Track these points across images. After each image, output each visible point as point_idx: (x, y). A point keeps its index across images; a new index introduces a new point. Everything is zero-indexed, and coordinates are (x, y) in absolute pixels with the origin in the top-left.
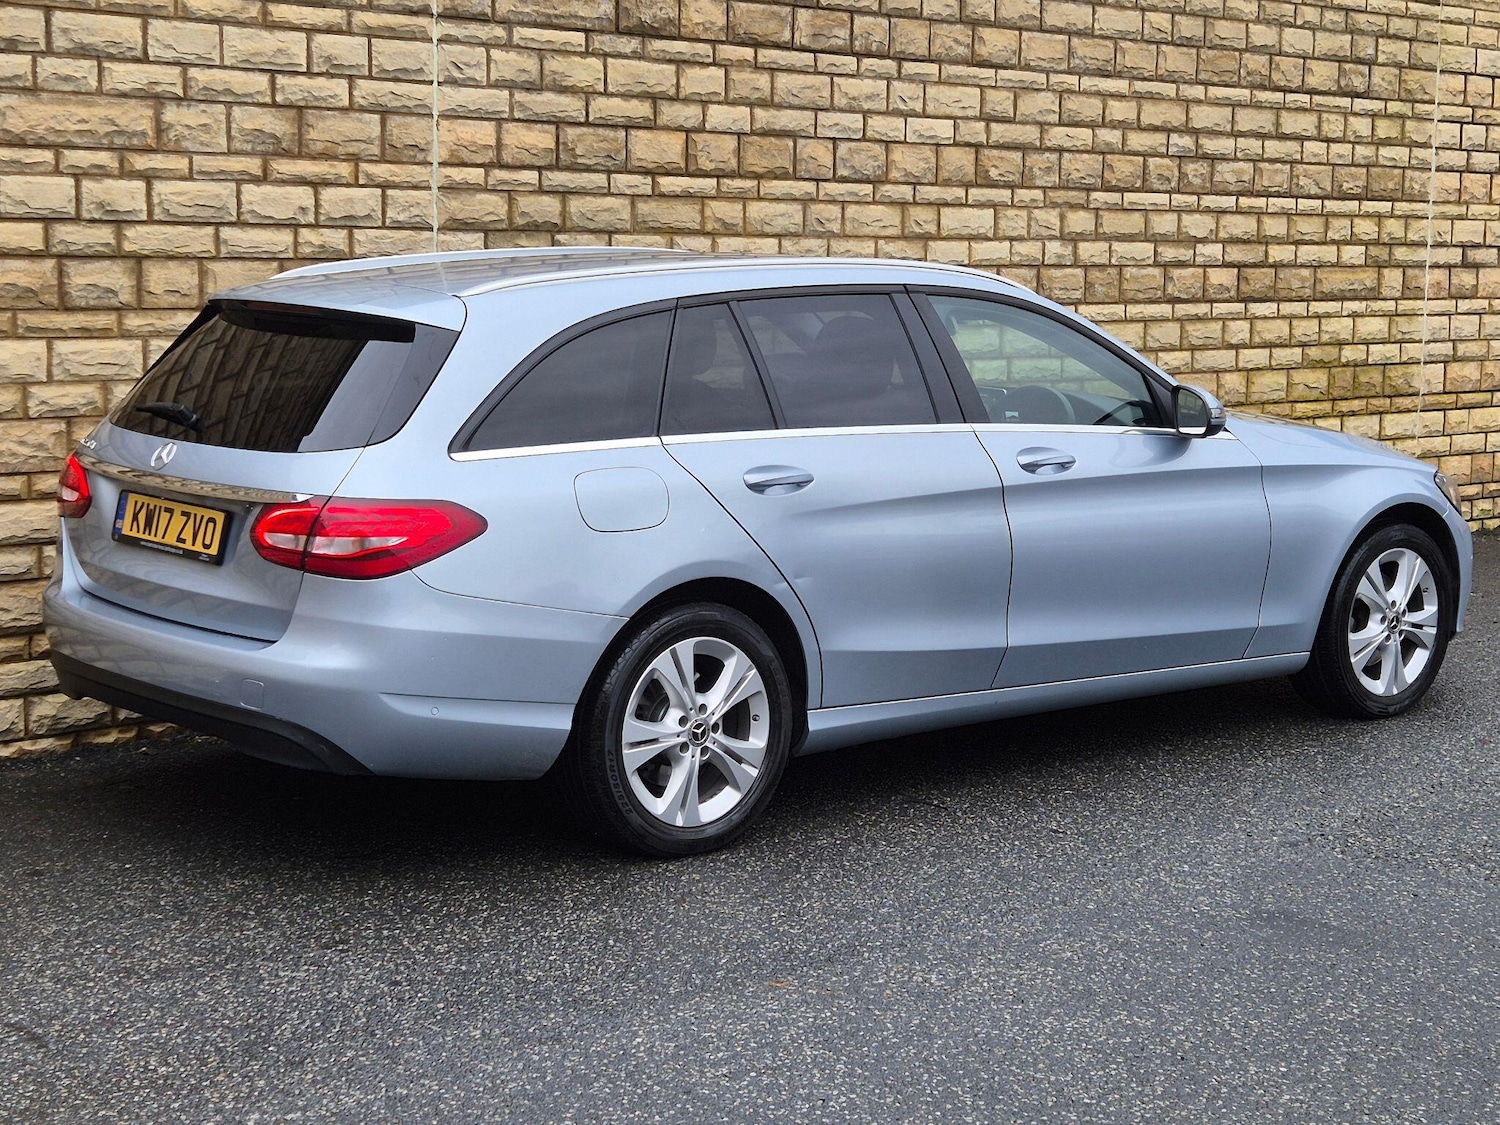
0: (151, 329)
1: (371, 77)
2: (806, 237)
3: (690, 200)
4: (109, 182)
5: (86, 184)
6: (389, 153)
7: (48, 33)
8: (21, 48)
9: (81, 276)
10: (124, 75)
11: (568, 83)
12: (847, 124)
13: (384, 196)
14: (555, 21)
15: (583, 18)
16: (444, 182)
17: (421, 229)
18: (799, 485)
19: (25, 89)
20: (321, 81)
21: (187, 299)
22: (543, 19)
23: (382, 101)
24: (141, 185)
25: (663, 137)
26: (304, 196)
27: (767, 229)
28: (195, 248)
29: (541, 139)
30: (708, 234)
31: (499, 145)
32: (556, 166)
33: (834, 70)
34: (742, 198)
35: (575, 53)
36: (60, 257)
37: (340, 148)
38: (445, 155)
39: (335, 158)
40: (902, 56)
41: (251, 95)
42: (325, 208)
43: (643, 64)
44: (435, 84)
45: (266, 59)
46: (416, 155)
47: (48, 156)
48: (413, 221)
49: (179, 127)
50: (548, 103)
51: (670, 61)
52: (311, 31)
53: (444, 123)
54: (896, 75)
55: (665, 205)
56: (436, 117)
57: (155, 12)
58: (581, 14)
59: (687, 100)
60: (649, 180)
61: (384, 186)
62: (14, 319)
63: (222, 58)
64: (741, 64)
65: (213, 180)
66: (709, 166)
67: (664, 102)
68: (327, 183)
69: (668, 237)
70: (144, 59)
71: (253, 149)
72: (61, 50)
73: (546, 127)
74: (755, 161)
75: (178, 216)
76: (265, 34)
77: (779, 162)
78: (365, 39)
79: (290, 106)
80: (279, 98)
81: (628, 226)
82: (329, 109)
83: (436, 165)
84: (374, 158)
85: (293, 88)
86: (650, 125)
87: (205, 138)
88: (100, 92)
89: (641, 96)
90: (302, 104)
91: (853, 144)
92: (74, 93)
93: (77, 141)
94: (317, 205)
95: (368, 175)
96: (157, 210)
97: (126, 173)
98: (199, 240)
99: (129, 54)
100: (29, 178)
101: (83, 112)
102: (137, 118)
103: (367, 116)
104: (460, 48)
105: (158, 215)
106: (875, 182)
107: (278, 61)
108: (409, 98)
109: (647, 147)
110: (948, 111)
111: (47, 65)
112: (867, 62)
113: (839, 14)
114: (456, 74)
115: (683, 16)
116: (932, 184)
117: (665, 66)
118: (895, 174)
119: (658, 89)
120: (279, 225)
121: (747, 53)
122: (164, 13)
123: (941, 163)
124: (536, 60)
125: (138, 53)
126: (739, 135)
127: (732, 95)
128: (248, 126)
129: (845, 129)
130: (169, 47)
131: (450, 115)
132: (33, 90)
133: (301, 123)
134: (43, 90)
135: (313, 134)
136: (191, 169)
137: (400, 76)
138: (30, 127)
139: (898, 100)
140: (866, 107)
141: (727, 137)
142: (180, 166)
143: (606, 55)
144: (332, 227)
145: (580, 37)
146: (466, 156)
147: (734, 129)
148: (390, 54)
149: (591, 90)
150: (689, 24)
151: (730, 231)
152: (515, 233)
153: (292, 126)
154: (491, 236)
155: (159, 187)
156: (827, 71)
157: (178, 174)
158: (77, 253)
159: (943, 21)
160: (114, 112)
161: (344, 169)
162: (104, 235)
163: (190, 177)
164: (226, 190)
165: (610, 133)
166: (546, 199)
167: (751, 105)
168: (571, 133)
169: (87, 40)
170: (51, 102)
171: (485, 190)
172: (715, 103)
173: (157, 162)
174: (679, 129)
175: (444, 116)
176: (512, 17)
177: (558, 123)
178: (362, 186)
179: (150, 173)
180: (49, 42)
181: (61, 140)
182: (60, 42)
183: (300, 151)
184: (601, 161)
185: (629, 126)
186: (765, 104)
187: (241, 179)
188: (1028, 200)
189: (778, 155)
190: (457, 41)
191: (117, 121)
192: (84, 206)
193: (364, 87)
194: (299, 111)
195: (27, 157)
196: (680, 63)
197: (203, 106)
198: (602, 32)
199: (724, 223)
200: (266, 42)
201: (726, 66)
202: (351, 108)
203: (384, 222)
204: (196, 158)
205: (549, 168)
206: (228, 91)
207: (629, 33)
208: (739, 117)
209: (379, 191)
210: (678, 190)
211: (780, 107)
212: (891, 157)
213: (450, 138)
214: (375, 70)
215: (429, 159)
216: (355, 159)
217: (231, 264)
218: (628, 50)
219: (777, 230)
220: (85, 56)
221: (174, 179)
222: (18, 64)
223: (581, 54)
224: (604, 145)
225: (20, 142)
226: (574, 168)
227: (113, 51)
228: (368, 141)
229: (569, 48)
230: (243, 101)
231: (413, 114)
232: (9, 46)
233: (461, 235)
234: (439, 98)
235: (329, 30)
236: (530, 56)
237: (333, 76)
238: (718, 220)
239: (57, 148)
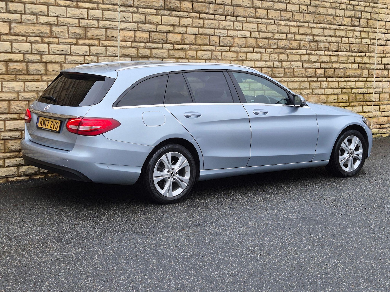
0: (49, 79)
1: (103, 20)
2: (212, 60)
3: (183, 50)
4: (39, 44)
5: (33, 45)
6: (107, 38)
7: (25, 9)
8: (18, 13)
9: (32, 67)
10: (43, 19)
11: (152, 22)
12: (223, 32)
13: (106, 49)
14: (149, 7)
15: (156, 6)
16: (121, 45)
17: (115, 57)
18: (198, 116)
19: (19, 22)
20: (91, 21)
21: (58, 73)
22: (146, 6)
23: (106, 26)
24: (47, 45)
25: (176, 35)
26: (86, 48)
27: (202, 58)
28: (60, 61)
29: (145, 35)
30: (187, 59)
31: (135, 37)
32: (149, 42)
33: (220, 19)
34: (196, 50)
35: (154, 15)
36: (27, 62)
37: (95, 37)
38: (121, 39)
39: (94, 39)
40: (237, 16)
41: (74, 24)
42: (92, 51)
43: (171, 17)
44: (119, 22)
45: (77, 16)
46: (114, 39)
47: (24, 38)
48: (113, 55)
49: (56, 32)
50: (147, 27)
51: (178, 17)
52: (88, 9)
53: (121, 31)
54: (235, 21)
55: (176, 52)
56: (119, 30)
57: (50, 4)
58: (155, 5)
59: (182, 26)
60: (172, 45)
61: (106, 46)
62: (16, 77)
63: (67, 15)
64: (196, 18)
65: (64, 44)
66: (187, 42)
67: (176, 27)
68: (92, 45)
69: (177, 59)
70: (48, 15)
71: (74, 37)
72: (28, 13)
73: (147, 32)
74: (199, 41)
75: (56, 53)
76: (77, 10)
77: (205, 42)
78: (102, 11)
79: (83, 27)
80: (80, 25)
81: (167, 57)
82: (93, 28)
83: (119, 41)
84: (104, 40)
85: (84, 23)
86: (173, 32)
87: (62, 34)
88: (37, 23)
89: (170, 25)
90: (86, 26)
91: (224, 37)
92: (31, 23)
93: (31, 35)
94: (90, 51)
95: (102, 44)
97: (43, 42)
98: (61, 59)
99: (44, 14)
100: (20, 43)
101: (33, 28)
102: (46, 29)
103: (102, 29)
105: (51, 52)
106: (230, 47)
107: (80, 16)
108: (113, 25)
109: (171, 37)
110: (249, 30)
111: (24, 17)
112: (228, 17)
113: (221, 5)
114: (124, 20)
115: (181, 6)
116: (245, 47)
117: (176, 18)
118: (235, 45)
119: (175, 23)
120: (80, 55)
121: (198, 15)
122: (53, 5)
123: (247, 42)
124: (144, 16)
125: (46, 14)
126: (195, 35)
127: (193, 25)
128: (73, 31)
129: (222, 34)
130: (54, 12)
131: (122, 29)
132: (21, 23)
133: (86, 31)
134: (23, 23)
135: (89, 34)
136: (59, 42)
137: (110, 20)
138: (20, 31)
139: (236, 27)
140: (228, 28)
141: (192, 35)
142: (56, 41)
143: (162, 15)
144: (93, 56)
145: (155, 11)
146: (126, 39)
147: (194, 33)
148: (108, 14)
149: (158, 23)
150: (183, 8)
151: (193, 58)
152: (139, 58)
153: (83, 32)
154: (133, 59)
155: (51, 46)
156: (218, 19)
157: (56, 43)
158: (31, 61)
159: (247, 7)
160: (40, 28)
161: (96, 42)
162: (38, 57)
163: (59, 44)
164: (67, 47)
165: (163, 34)
166: (146, 50)
167: (198, 28)
168: (153, 34)
169: (34, 11)
170: (25, 25)
171: (131, 47)
172: (189, 27)
173: (50, 40)
174: (180, 33)
175: (121, 30)
176: (138, 6)
177: (150, 31)
178: (101, 46)
179: (49, 42)
181: (27, 34)
182: (27, 11)
183: (86, 38)
184: (161, 41)
185: (167, 32)
186: (202, 27)
187: (71, 44)
188: (269, 51)
189: (205, 40)
190: (124, 12)
191: (41, 30)
192: (33, 50)
193: (102, 23)
194: (85, 28)
195: (19, 38)
196: (180, 17)
197: (62, 27)
198: (161, 10)
199: (191, 56)
200: (77, 12)
201: (192, 18)
202: (98, 27)
203: (106, 55)
204: (60, 39)
205: (147, 42)
206: (68, 23)
207: (168, 10)
208: (195, 30)
210: (180, 48)
211: (206, 28)
212: (234, 40)
213: (123, 35)
214: (104, 18)
215: (117, 40)
216: (99, 40)
217: (68, 64)
218: (167, 14)
219: (205, 58)
220: (33, 15)
221: (55, 44)
222: (17, 16)
223: (155, 15)
224: (161, 37)
225: (18, 35)
226: (153, 42)
227: (40, 13)
228: (102, 35)
229: (152, 13)
230: (72, 26)
231: (113, 29)
232: (16, 12)
233: (125, 58)
234: (120, 25)
235: (93, 9)
236: (142, 15)
237: (94, 20)
238: (190, 55)
239: (26, 36)
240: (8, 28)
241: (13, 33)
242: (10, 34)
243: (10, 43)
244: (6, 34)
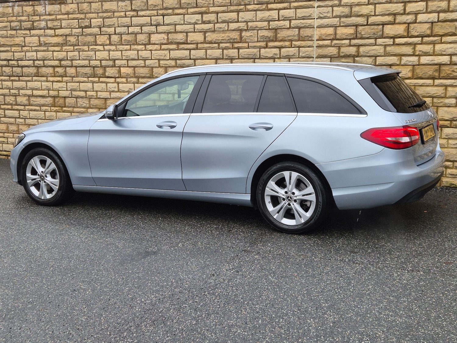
1: (296, 19)
3: (409, 45)
4: (229, 50)
5: (225, 51)
6: (301, 38)
8: (212, 22)
10: (233, 26)
11: (360, 14)
13: (299, 50)
16: (318, 45)
17: (311, 58)
19: (212, 31)
20: (282, 22)
23: (299, 25)
24: (237, 50)
25: (397, 26)
26: (276, 51)
27: (444, 53)
29: (351, 31)
30: (417, 55)
31: (336, 34)
32: (356, 38)
34: (434, 43)
35: (364, 5)
37: (286, 38)
38: (318, 38)
39: (285, 41)
41: (263, 27)
42: (282, 53)
43: (390, 5)
44: (315, 19)
45: (266, 18)
46: (309, 38)
47: (216, 45)
48: (307, 56)
49: (245, 37)
50: (353, 20)
51: (402, 2)
52: (279, 10)
53: (318, 29)
55: (398, 47)
56: (315, 28)
57: (240, 11)
59: (409, 14)
60: (392, 40)
61: (299, 47)
63: (256, 19)
65: (254, 48)
66: (416, 34)
67: (398, 16)
68: (283, 47)
69: (399, 57)
70: (238, 22)
71: (263, 40)
72: (220, 22)
73: (352, 27)
74: (438, 29)
75: (244, 57)
76: (267, 12)
77: (450, 30)
78: (294, 10)
79: (273, 29)
80: (270, 27)
81: (383, 54)
82: (284, 29)
83: (315, 40)
84: (297, 40)
85: (273, 24)
86: (393, 23)
87: (251, 38)
88: (228, 30)
89: (388, 15)
90: (276, 28)
92: (223, 31)
93: (223, 41)
94: (280, 53)
95: (294, 45)
96: (240, 56)
97: (234, 48)
99: (234, 21)
100: (213, 50)
101: (223, 35)
102: (235, 35)
103: (294, 29)
104: (323, 8)
107: (269, 18)
108: (306, 24)
109: (389, 30)
111: (217, 25)
114: (322, 16)
117: (399, 4)
119: (396, 12)
120: (270, 58)
122: (242, 10)
124: (350, 8)
125: (236, 20)
126: (432, 23)
127: (429, 10)
128: (262, 35)
130: (244, 18)
131: (320, 27)
132: (214, 31)
133: (276, 33)
134: (216, 31)
135: (279, 35)
136: (248, 46)
137: (305, 18)
138: (212, 39)
141: (426, 24)
142: (246, 45)
143: (375, 4)
144: (285, 58)
146: (324, 37)
147: (430, 21)
148: (301, 13)
149: (369, 15)
151: (427, 54)
152: (340, 58)
153: (273, 34)
154: (332, 59)
155: (241, 51)
160: (230, 35)
161: (287, 44)
162: (228, 62)
163: (248, 48)
164: (255, 51)
165: (376, 27)
166: (351, 48)
167: (439, 12)
168: (361, 28)
169: (224, 19)
170: (217, 33)
171: (331, 46)
172: (422, 13)
173: (240, 45)
174: (405, 23)
175: (318, 27)
177: (357, 26)
178: (293, 47)
179: (239, 47)
180: (217, 20)
182: (220, 20)
183: (276, 40)
184: (372, 35)
185: (383, 24)
186: (444, 11)
187: (260, 48)
189: (450, 28)
190: (323, 7)
192: (224, 56)
193: (294, 22)
194: (276, 30)
195: (212, 46)
196: (406, 2)
197: (251, 31)
199: (423, 52)
200: (266, 14)
202: (290, 28)
203: (299, 56)
204: (250, 43)
205: (354, 39)
206: (257, 27)
208: (433, 17)
209: (298, 48)
210: (403, 42)
211: (452, 11)
213: (318, 33)
214: (297, 17)
215: (313, 39)
216: (291, 41)
218: (384, 1)
219: (449, 53)
220: (225, 23)
221: (244, 48)
222: (211, 26)
223: (367, 5)
224: (372, 31)
225: (211, 43)
226: (362, 38)
227: (230, 21)
228: (294, 36)
229: (361, 4)
230: (261, 29)
231: (308, 28)
232: (209, 22)
233: (322, 59)
234: (317, 23)
235: (284, 9)
236: (347, 8)
237: (285, 20)
238: (420, 51)
239: (219, 43)
240: (203, 37)
241: (207, 41)
242: (205, 42)
243: (205, 51)
244: (201, 43)
